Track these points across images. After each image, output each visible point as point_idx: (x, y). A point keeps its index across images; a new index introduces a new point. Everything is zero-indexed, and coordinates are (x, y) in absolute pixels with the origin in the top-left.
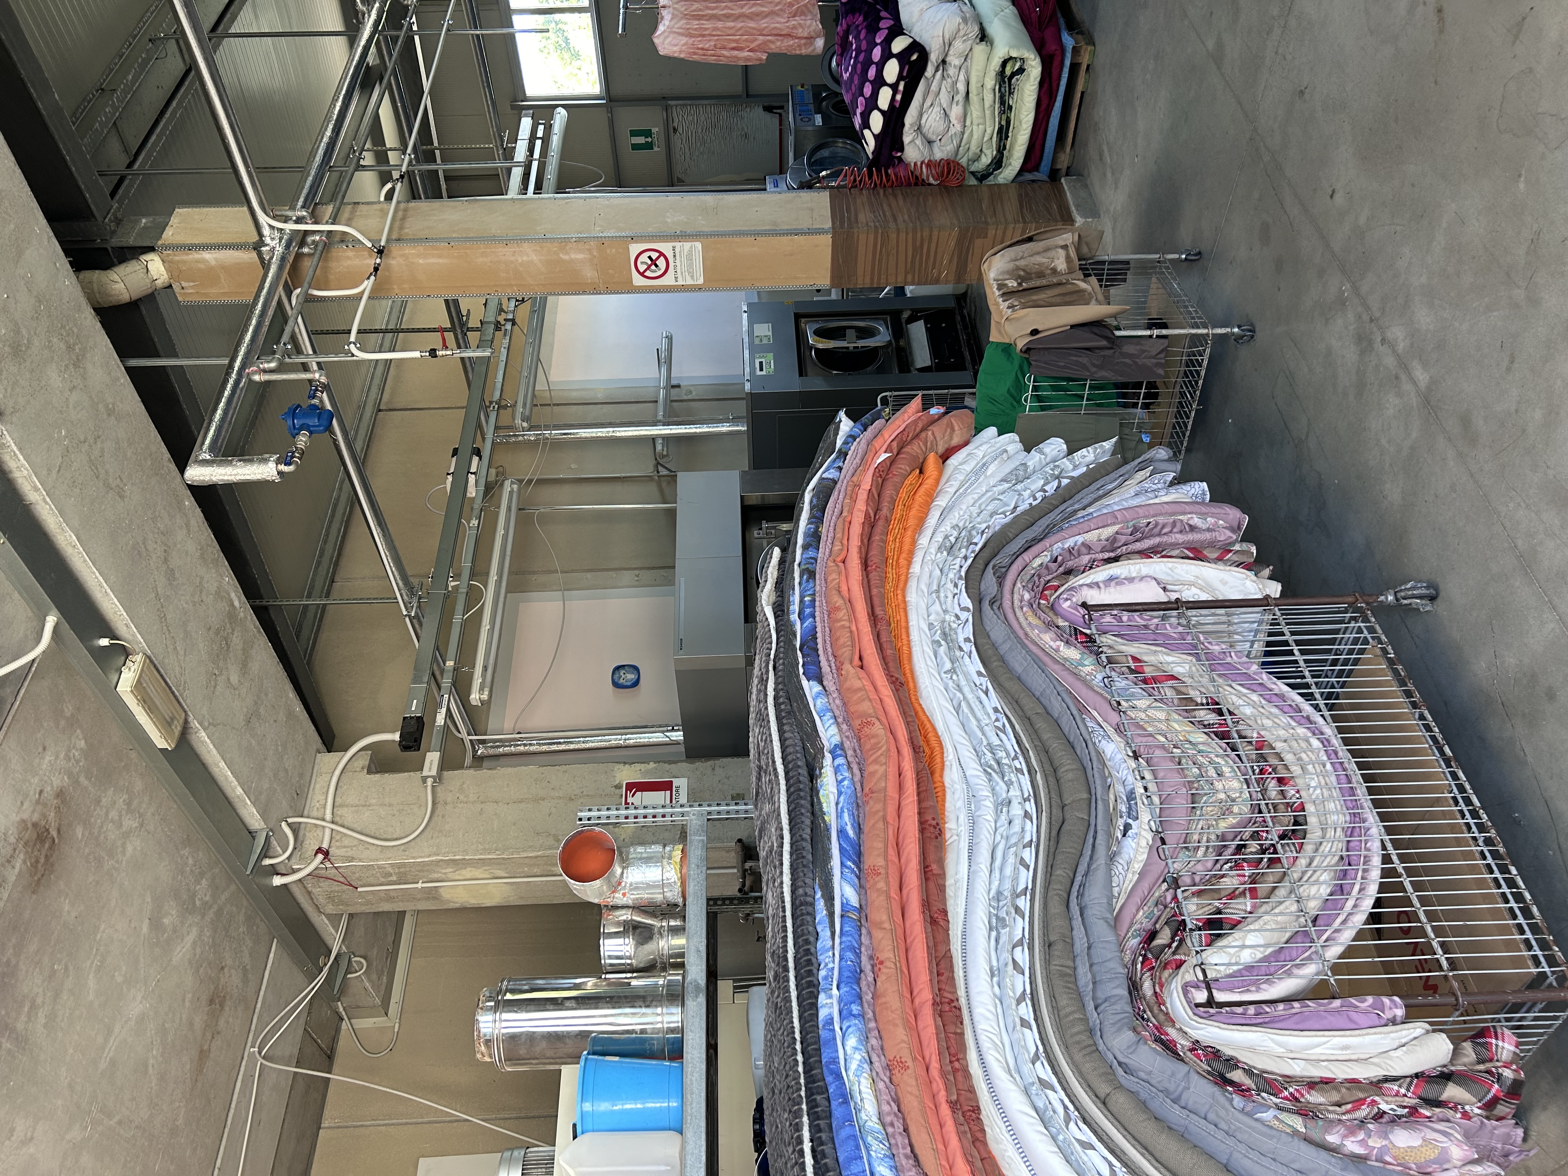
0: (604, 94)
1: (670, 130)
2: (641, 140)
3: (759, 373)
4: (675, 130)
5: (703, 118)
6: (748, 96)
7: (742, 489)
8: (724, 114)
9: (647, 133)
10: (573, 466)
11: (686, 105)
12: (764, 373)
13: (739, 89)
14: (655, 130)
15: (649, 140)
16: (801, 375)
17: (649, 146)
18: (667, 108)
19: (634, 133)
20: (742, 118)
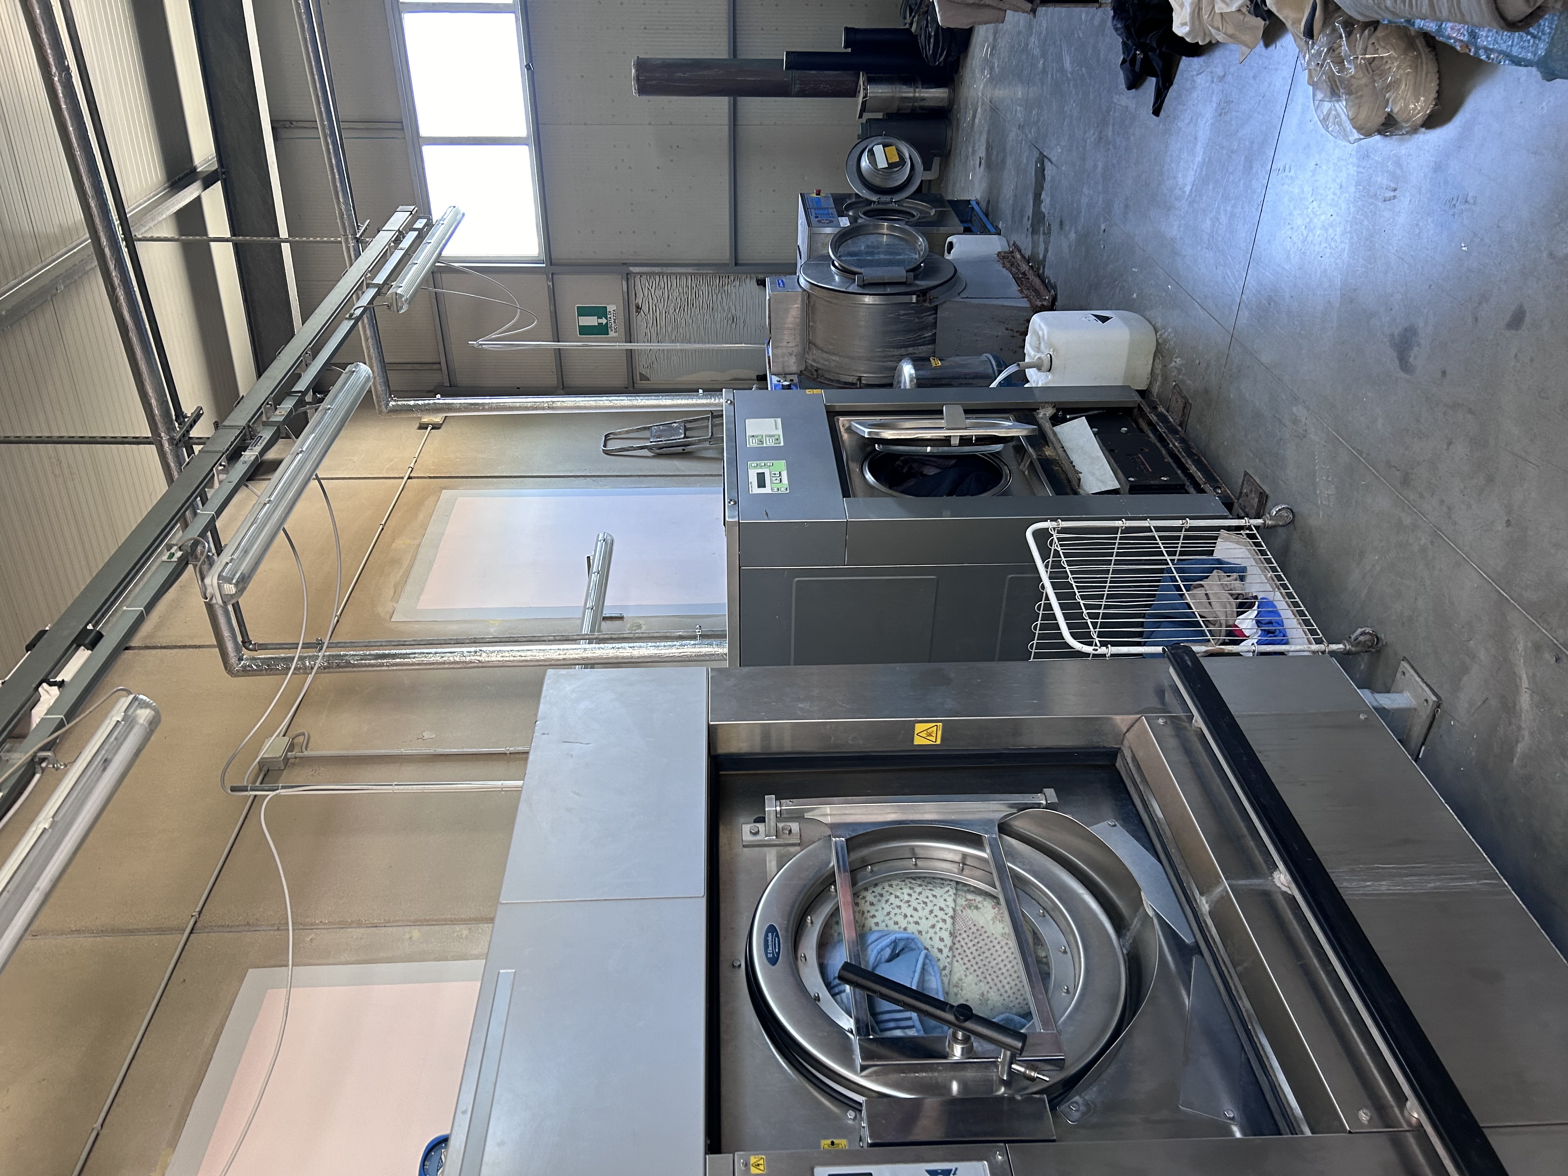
0: (543, 257)
1: (632, 308)
2: (592, 321)
3: (755, 490)
4: (638, 308)
5: (676, 294)
6: (736, 264)
7: (713, 709)
8: (705, 288)
9: (601, 312)
10: (427, 735)
11: (654, 274)
12: (767, 490)
13: (725, 254)
14: (611, 308)
15: (604, 321)
16: (846, 493)
17: (602, 330)
18: (628, 276)
19: (583, 312)
20: (728, 294)
